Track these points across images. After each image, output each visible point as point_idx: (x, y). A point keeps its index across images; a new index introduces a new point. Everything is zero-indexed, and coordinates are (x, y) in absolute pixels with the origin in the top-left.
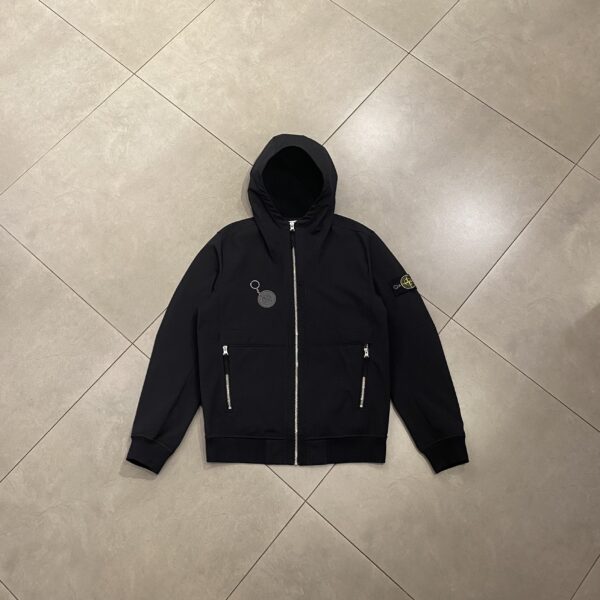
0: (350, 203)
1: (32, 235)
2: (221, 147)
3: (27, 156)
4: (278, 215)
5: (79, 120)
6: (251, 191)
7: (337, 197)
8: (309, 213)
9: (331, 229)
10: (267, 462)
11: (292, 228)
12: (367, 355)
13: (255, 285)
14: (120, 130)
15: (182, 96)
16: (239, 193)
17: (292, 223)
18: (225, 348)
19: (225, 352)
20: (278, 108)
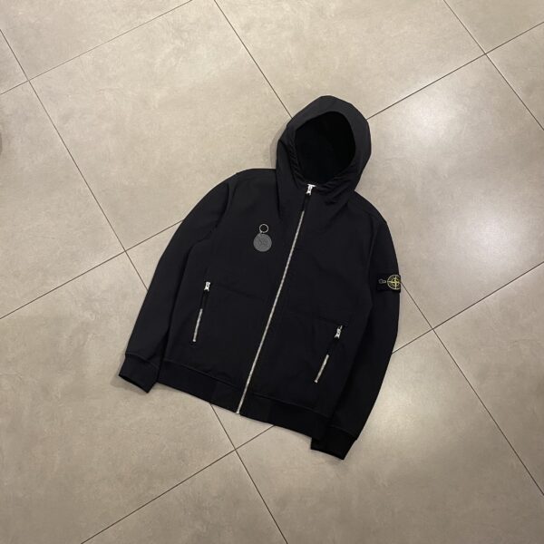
0: (374, 186)
1: (66, 118)
2: (267, 89)
3: (84, 41)
4: (300, 175)
5: (142, 21)
6: (281, 142)
7: (363, 176)
8: (330, 183)
9: (346, 205)
10: (212, 402)
11: (309, 192)
12: (338, 335)
13: (264, 228)
14: (178, 42)
15: (247, 27)
16: (270, 141)
17: (311, 187)
18: (208, 284)
19: (207, 288)
20: (337, 67)
